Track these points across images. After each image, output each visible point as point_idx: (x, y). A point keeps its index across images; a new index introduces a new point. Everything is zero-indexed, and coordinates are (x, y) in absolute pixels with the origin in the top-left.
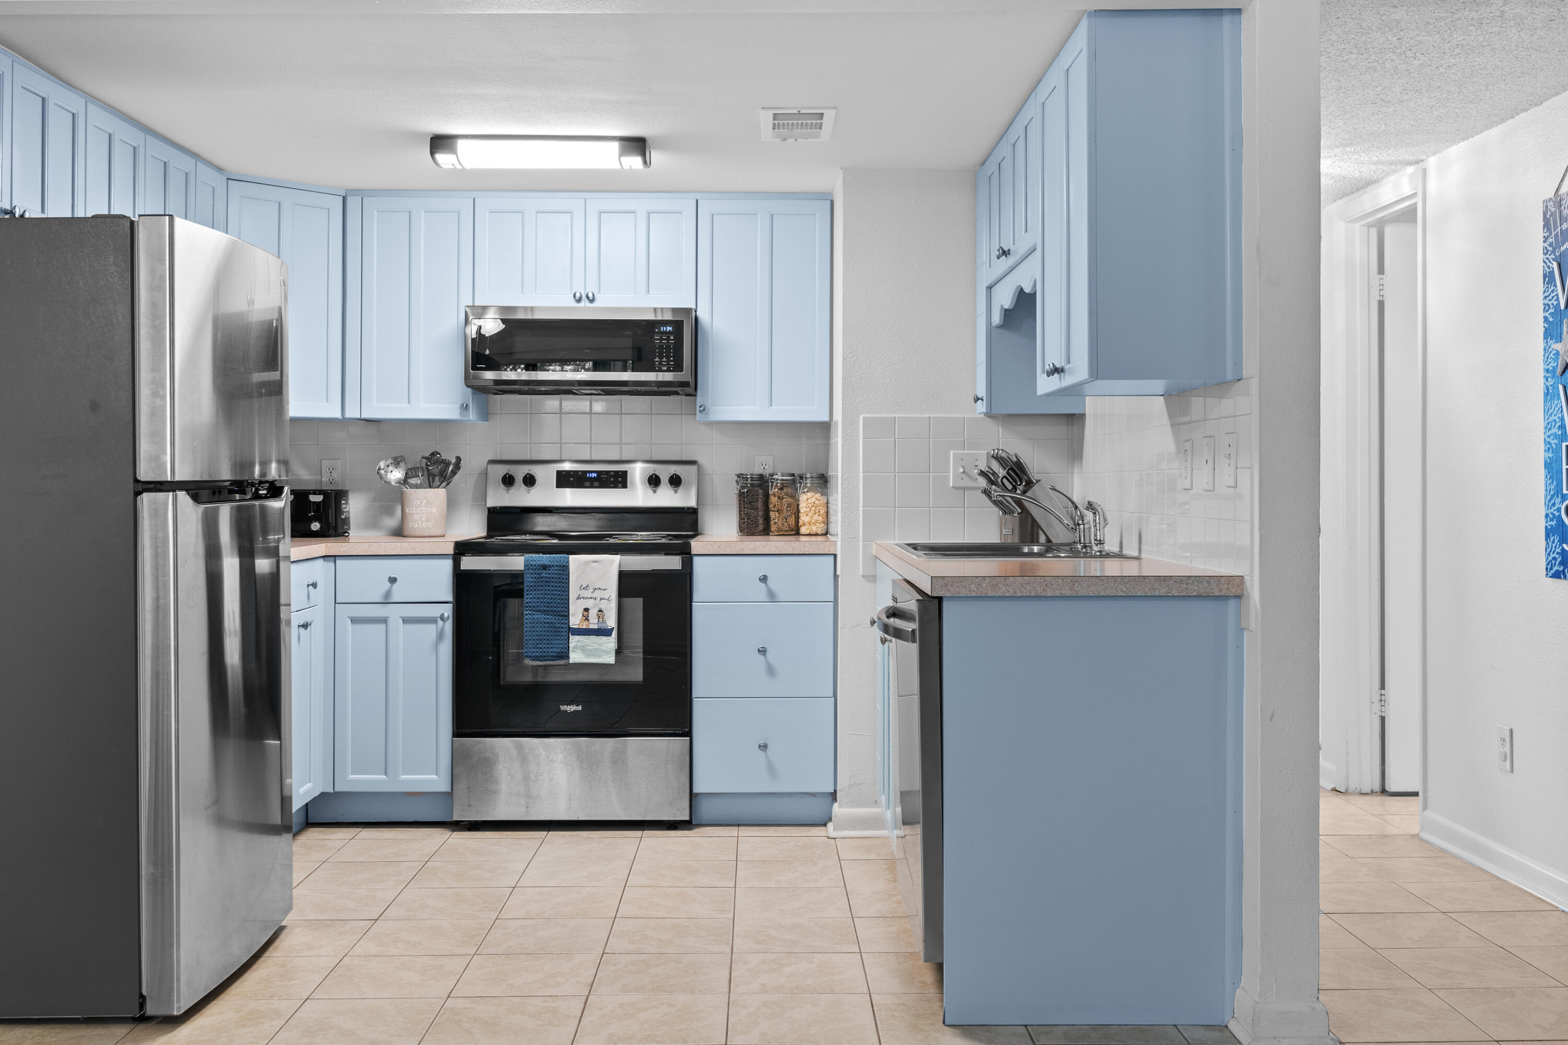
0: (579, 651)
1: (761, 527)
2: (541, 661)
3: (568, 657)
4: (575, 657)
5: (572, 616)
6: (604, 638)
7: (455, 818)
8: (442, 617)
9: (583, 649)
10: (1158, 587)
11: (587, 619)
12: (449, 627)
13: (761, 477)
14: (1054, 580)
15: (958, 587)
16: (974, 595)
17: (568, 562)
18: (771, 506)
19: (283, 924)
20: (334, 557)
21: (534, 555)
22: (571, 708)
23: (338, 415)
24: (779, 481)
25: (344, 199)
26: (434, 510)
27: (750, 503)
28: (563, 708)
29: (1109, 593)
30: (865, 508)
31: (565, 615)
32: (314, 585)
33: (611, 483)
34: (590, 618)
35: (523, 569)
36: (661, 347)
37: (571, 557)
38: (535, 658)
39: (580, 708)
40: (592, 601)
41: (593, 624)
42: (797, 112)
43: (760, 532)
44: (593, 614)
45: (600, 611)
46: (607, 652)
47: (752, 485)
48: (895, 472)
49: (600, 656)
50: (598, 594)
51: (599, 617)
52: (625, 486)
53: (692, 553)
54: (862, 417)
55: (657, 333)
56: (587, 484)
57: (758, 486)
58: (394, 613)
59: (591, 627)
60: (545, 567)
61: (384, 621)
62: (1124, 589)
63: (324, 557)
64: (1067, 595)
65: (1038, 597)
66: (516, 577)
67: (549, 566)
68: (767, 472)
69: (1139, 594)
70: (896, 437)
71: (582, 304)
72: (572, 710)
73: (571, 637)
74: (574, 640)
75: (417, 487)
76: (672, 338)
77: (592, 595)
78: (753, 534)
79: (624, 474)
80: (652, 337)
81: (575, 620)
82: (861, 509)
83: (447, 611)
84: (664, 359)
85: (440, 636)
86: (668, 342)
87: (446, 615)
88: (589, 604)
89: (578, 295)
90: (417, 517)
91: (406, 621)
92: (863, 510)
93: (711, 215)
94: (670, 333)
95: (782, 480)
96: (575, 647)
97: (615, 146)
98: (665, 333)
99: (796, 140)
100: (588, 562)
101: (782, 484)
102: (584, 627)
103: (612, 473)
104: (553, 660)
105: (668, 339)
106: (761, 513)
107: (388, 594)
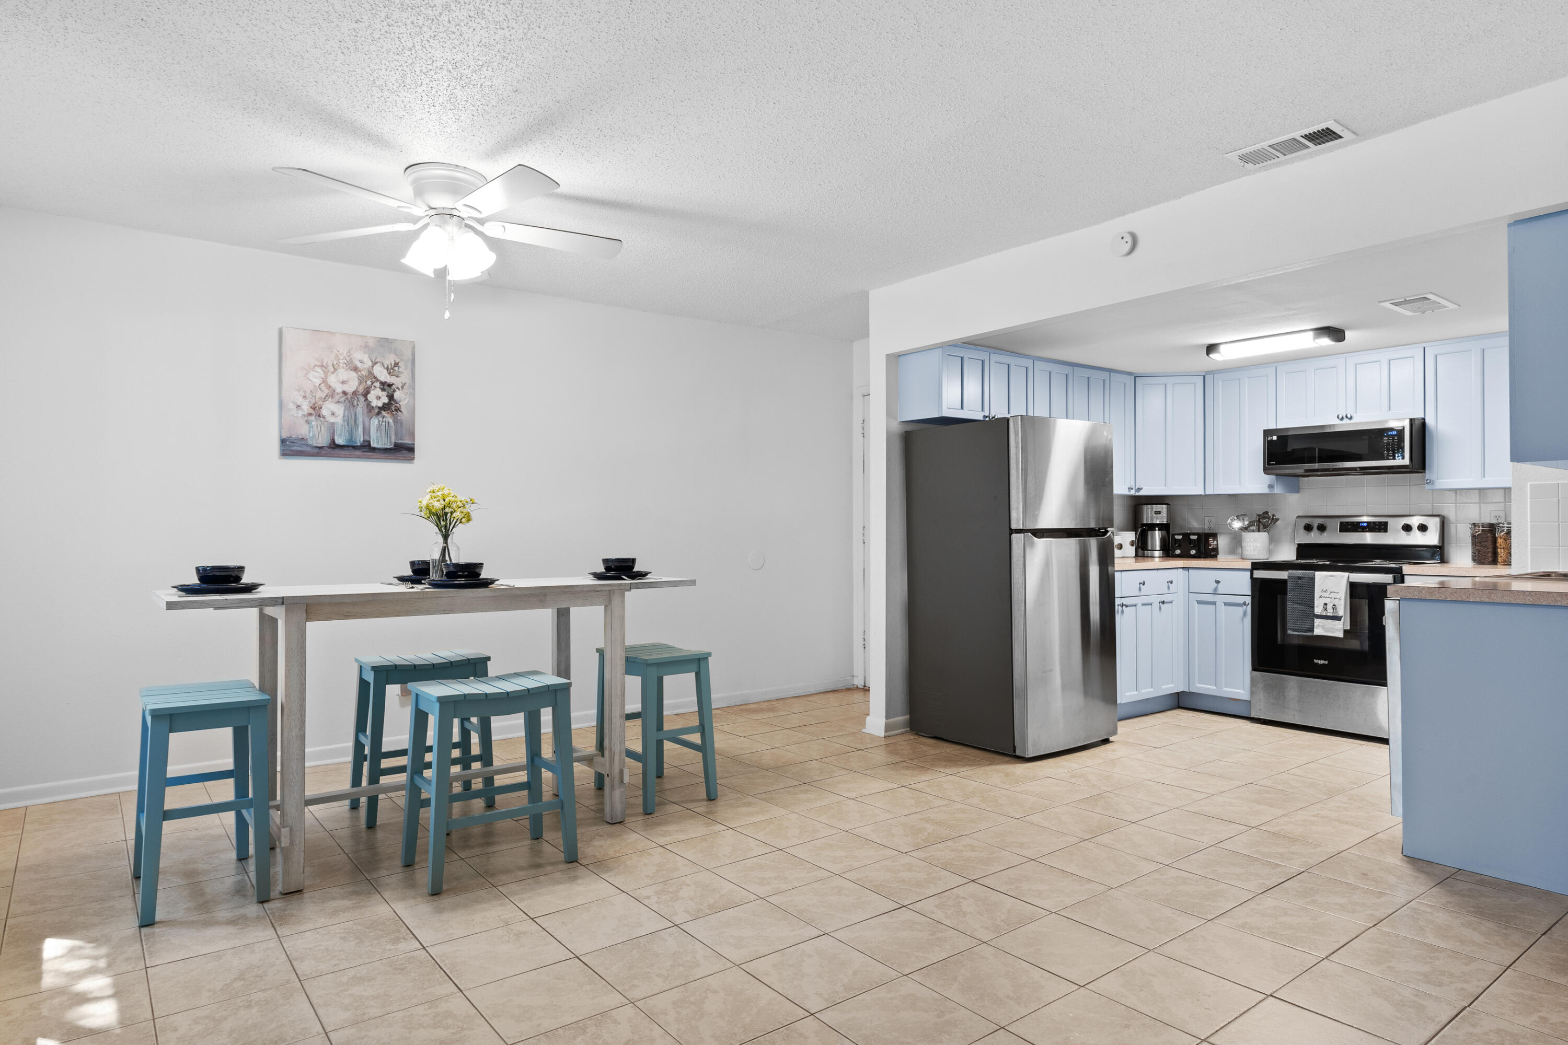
0: (1320, 628)
1: (1490, 559)
2: (1298, 632)
3: (1313, 631)
4: (1318, 631)
5: (1317, 607)
6: (1337, 622)
7: (1252, 716)
8: (1244, 604)
9: (1323, 627)
10: (1561, 600)
11: (1326, 610)
12: (1249, 608)
13: (1492, 525)
14: (1475, 591)
15: (1406, 592)
16: (1416, 598)
17: (1314, 575)
18: (1498, 545)
19: (1111, 739)
20: (1188, 569)
21: (1294, 571)
22: (1321, 662)
23: (1202, 493)
24: (1505, 528)
25: (1204, 377)
26: (1259, 545)
27: (1480, 543)
28: (1316, 661)
29: (1518, 601)
30: (1533, 547)
31: (1312, 607)
32: (1171, 582)
33: (1377, 529)
34: (1327, 609)
35: (1287, 578)
36: (1388, 444)
37: (1317, 573)
38: (1294, 630)
39: (1326, 662)
40: (1329, 599)
41: (1330, 612)
42: (1403, 300)
43: (1489, 562)
44: (1330, 607)
45: (1334, 605)
46: (1338, 630)
47: (1483, 530)
48: (1559, 522)
49: (1334, 632)
50: (1333, 595)
51: (1333, 609)
52: (1386, 531)
53: (1403, 573)
54: (1529, 484)
55: (1386, 436)
56: (1360, 530)
57: (1488, 531)
58: (1219, 599)
59: (1329, 614)
60: (1300, 578)
61: (1214, 603)
62: (1532, 600)
63: (1183, 568)
64: (1485, 601)
65: (1462, 602)
66: (1284, 582)
67: (1302, 577)
68: (1494, 521)
69: (1544, 603)
70: (1560, 497)
71: (1344, 422)
72: (1322, 663)
73: (1315, 620)
74: (1317, 622)
75: (1253, 531)
76: (1396, 438)
77: (1330, 596)
78: (1483, 563)
79: (1386, 524)
80: (1382, 439)
81: (1318, 610)
82: (1529, 547)
83: (1248, 600)
84: (1391, 452)
85: (1245, 614)
86: (1393, 441)
87: (1247, 602)
88: (1327, 601)
89: (1340, 417)
90: (1248, 548)
91: (1226, 604)
92: (1531, 549)
93: (1435, 356)
94: (1394, 435)
95: (1507, 527)
96: (1318, 626)
97: (1311, 334)
98: (1392, 435)
99: (1433, 311)
100: (1327, 576)
101: (1507, 530)
102: (1324, 614)
103: (1377, 523)
104: (1305, 632)
105: (1393, 439)
106: (1490, 549)
107: (1216, 589)
